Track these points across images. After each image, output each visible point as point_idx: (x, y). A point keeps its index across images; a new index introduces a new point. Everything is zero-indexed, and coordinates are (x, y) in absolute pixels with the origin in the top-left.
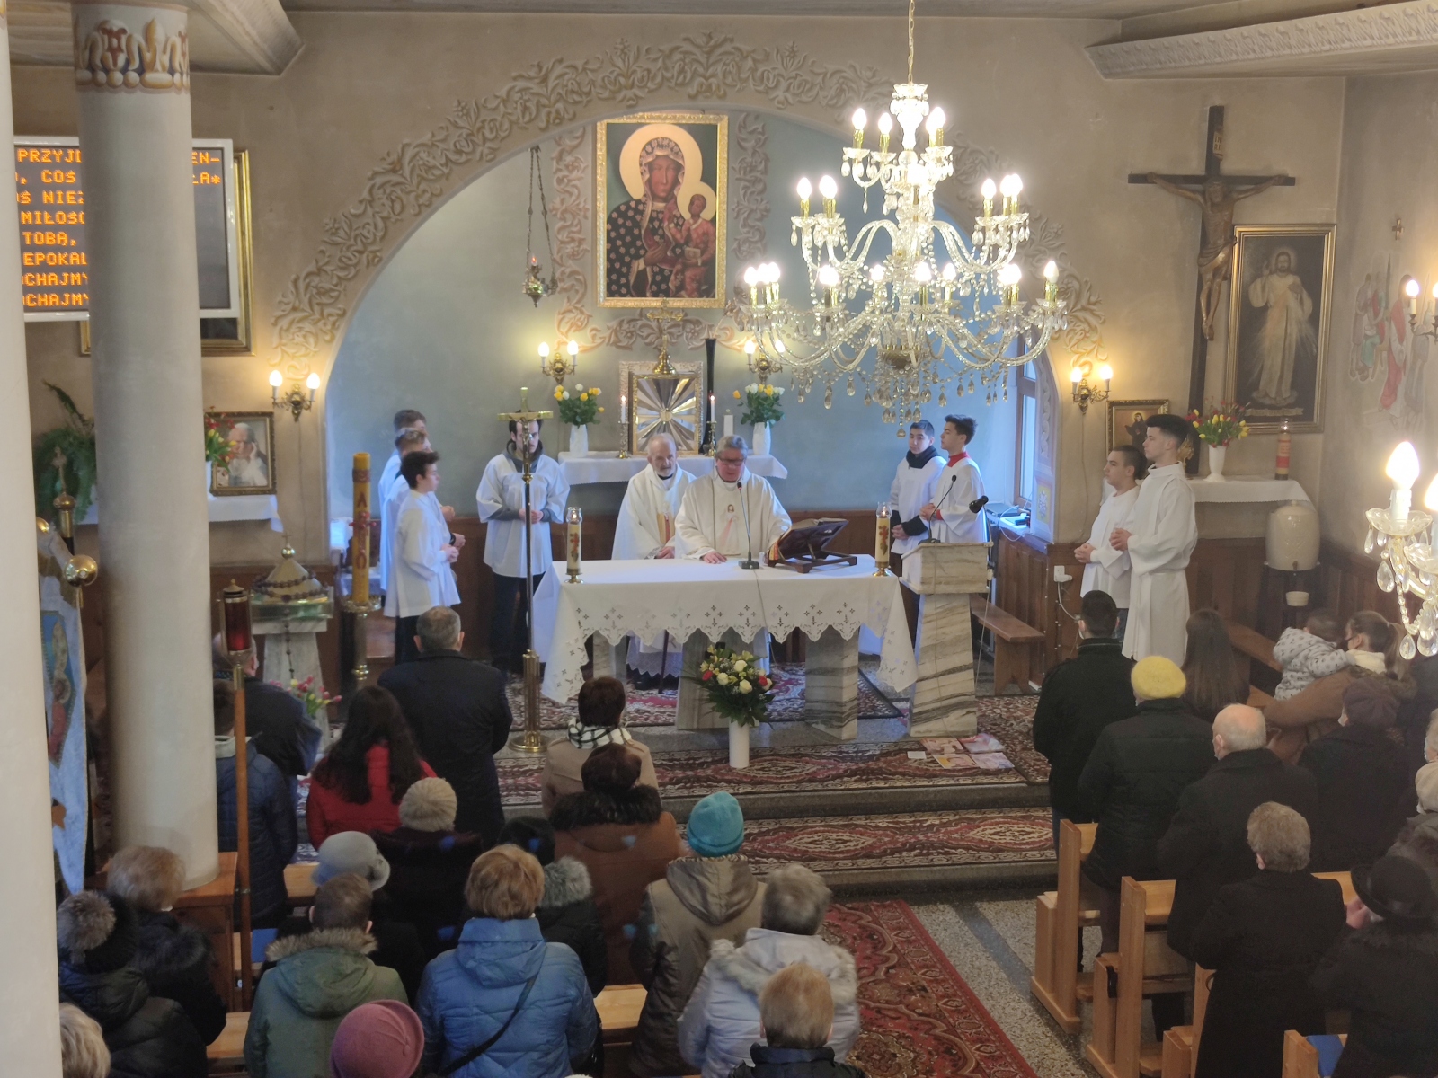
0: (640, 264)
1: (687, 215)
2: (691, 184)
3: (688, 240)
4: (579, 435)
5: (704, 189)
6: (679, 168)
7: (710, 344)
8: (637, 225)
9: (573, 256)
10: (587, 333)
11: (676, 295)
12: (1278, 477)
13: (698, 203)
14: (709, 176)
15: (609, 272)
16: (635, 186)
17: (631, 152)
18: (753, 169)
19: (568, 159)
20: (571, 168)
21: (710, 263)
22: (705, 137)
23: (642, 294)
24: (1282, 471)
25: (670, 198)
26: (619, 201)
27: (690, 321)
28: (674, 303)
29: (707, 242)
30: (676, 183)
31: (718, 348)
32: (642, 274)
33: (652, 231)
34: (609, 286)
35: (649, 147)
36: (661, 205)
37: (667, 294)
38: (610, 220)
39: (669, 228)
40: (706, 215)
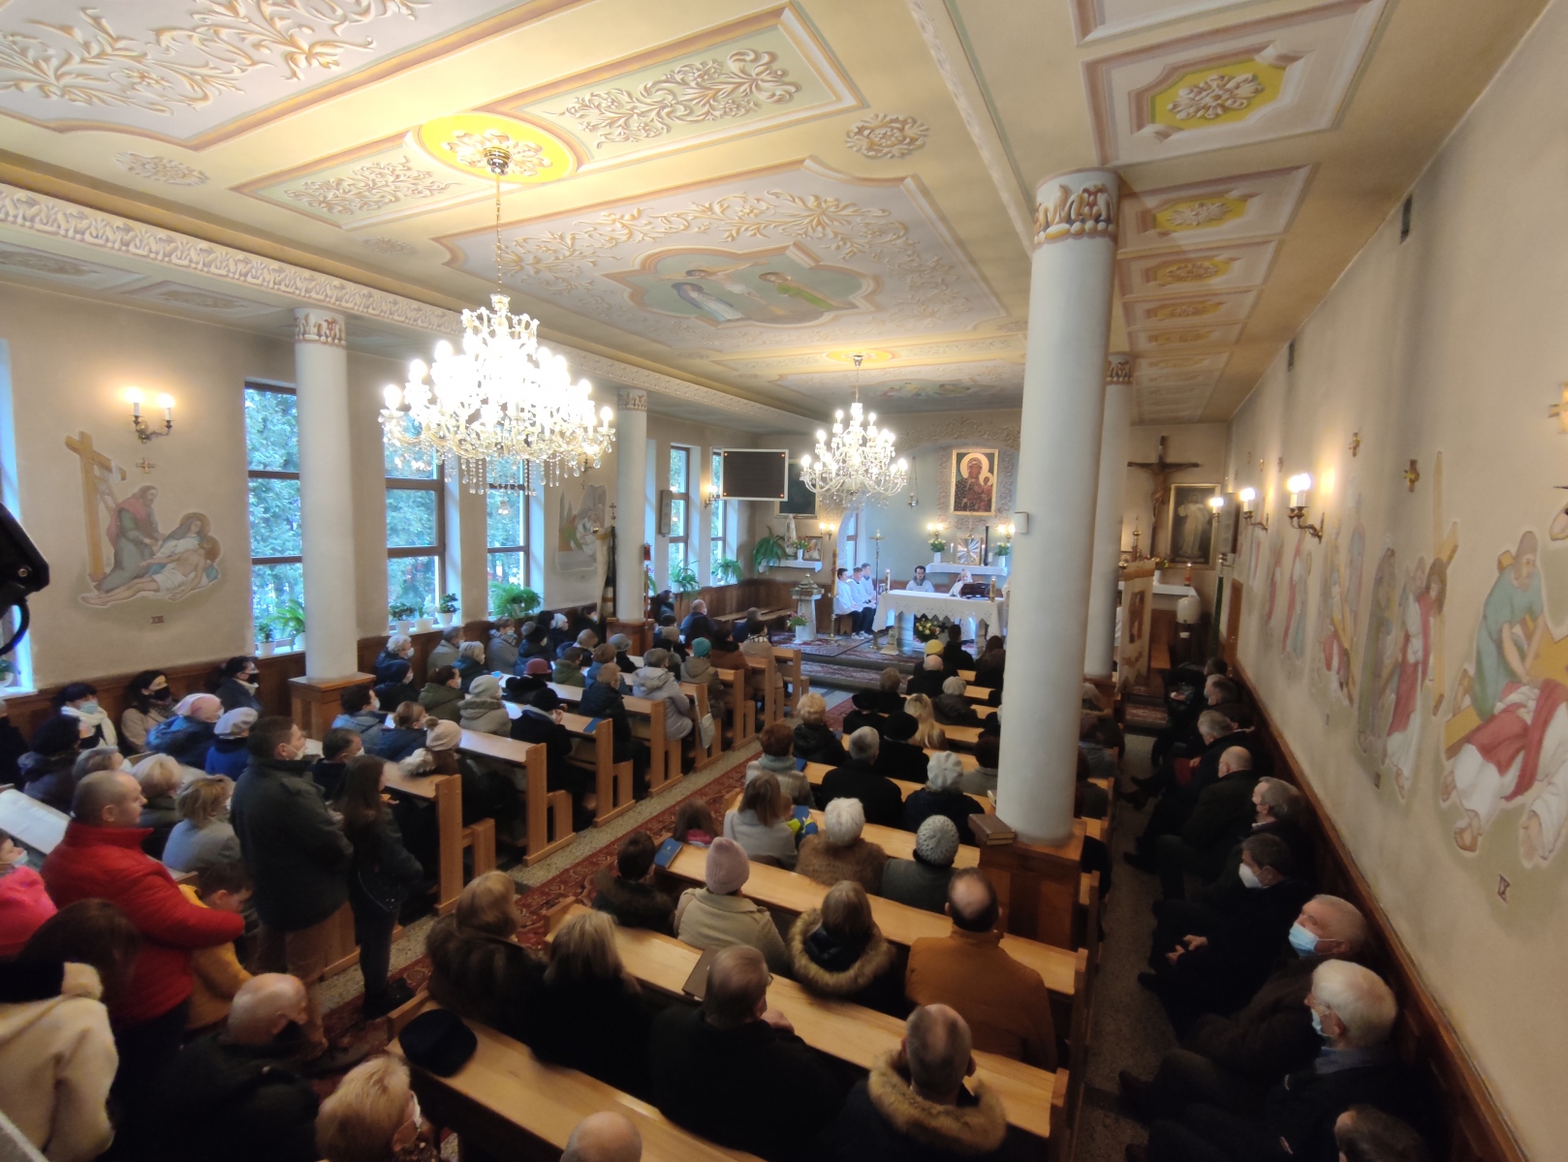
0: (965, 500)
1: (982, 483)
2: (984, 473)
3: (983, 492)
4: (938, 556)
5: (989, 475)
6: (981, 468)
7: (987, 528)
8: (965, 487)
9: (944, 497)
10: (947, 523)
11: (977, 510)
12: (1186, 585)
13: (987, 480)
14: (991, 470)
15: (955, 502)
16: (965, 474)
17: (965, 461)
18: (1007, 468)
19: (944, 465)
20: (945, 468)
21: (990, 501)
22: (990, 457)
23: (965, 510)
24: (1187, 583)
25: (977, 478)
26: (959, 479)
27: (981, 520)
28: (976, 514)
29: (989, 493)
30: (979, 473)
31: (990, 530)
32: (966, 503)
33: (970, 489)
34: (955, 506)
35: (970, 462)
36: (973, 480)
37: (974, 510)
38: (957, 485)
39: (976, 488)
40: (989, 483)
